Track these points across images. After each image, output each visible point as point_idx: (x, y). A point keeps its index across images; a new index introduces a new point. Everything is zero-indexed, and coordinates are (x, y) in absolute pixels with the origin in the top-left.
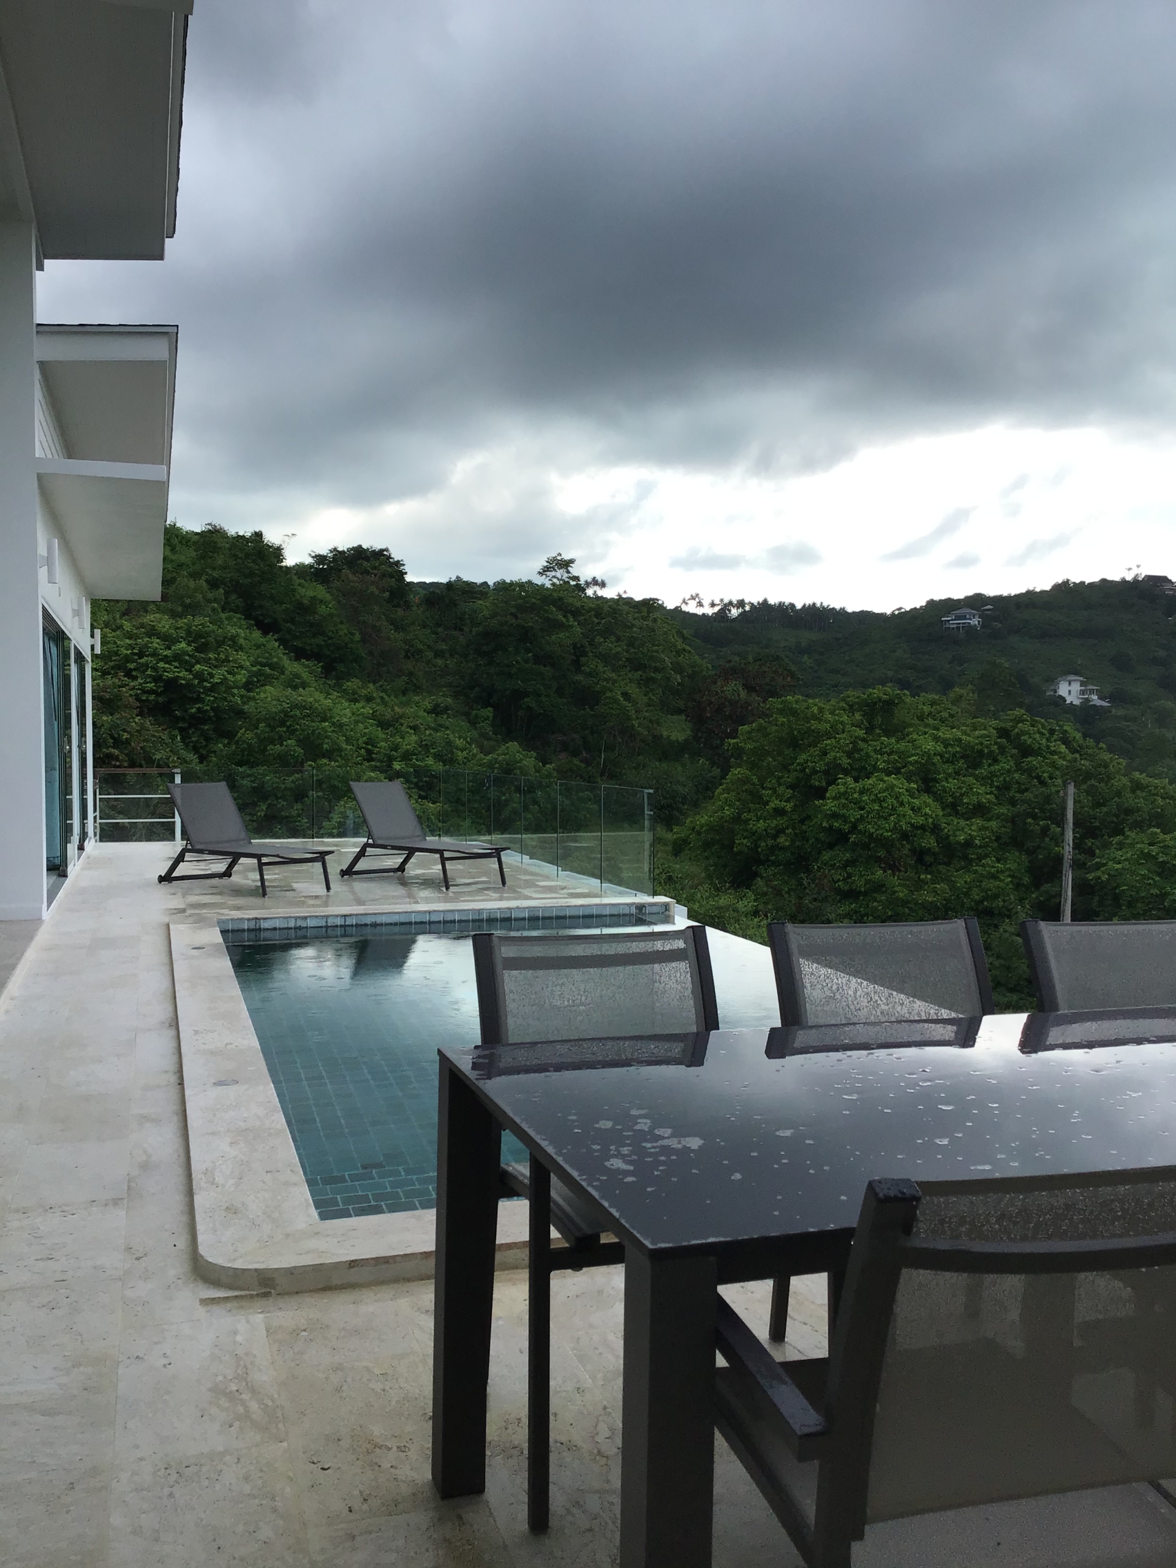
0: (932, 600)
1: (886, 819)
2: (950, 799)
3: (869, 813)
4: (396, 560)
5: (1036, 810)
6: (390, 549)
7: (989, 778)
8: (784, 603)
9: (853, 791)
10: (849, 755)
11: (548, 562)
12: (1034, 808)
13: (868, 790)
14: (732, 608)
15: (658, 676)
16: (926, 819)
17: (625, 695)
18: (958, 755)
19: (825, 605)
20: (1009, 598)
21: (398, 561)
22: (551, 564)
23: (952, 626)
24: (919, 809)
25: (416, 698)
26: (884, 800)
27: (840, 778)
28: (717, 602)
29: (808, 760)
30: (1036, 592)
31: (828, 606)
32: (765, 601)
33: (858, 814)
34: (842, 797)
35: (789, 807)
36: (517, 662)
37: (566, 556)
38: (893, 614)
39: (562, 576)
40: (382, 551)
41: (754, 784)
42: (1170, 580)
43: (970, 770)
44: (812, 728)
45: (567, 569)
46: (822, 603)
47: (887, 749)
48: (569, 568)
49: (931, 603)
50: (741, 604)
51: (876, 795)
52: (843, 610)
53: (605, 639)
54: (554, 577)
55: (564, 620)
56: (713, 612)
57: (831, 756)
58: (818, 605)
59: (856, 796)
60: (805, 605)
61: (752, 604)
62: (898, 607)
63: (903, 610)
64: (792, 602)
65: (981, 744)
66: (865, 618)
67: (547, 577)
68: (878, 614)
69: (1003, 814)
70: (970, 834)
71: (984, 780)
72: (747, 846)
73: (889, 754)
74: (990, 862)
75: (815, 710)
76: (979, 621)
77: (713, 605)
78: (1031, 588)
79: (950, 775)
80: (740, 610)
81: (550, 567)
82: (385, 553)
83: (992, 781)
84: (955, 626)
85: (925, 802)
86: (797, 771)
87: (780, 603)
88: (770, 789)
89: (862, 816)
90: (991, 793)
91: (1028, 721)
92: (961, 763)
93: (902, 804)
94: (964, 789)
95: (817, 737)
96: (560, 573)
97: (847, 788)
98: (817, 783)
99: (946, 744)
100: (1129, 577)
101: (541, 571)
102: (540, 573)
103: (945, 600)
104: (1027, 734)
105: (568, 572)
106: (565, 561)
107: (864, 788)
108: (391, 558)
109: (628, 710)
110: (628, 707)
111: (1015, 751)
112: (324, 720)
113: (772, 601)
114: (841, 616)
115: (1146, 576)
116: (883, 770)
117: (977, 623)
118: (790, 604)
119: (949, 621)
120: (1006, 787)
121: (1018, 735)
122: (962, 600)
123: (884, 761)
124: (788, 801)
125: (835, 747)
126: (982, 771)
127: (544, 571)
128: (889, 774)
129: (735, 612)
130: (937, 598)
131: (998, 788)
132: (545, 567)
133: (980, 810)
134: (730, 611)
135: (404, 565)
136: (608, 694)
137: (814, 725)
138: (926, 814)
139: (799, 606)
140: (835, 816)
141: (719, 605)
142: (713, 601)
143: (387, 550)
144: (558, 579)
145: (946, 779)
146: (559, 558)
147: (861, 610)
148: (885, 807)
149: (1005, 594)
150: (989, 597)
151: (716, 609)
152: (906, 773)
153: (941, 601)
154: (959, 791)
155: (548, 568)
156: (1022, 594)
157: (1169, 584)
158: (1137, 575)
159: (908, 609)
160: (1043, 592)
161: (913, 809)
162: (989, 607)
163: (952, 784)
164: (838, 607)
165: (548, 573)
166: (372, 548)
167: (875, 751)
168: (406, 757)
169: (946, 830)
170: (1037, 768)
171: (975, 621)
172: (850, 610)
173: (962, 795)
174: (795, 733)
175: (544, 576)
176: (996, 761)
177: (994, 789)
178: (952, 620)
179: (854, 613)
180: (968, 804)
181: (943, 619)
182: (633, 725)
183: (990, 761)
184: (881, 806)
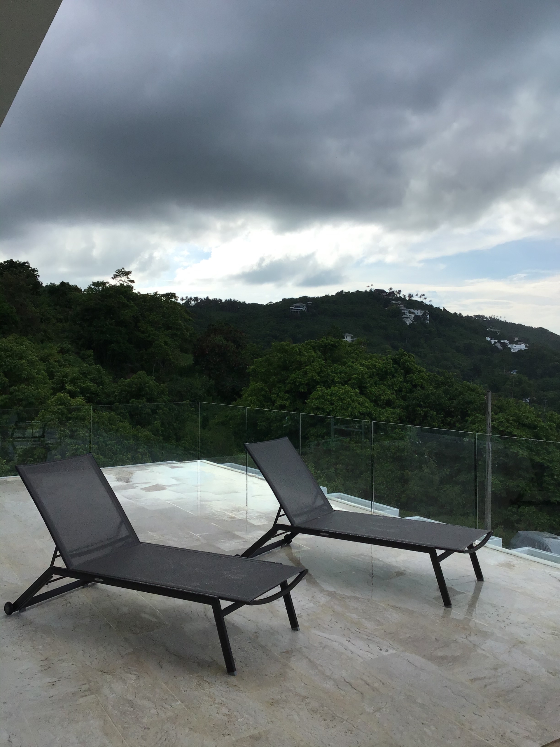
0: (285, 299)
1: (345, 410)
2: (374, 398)
3: (336, 406)
4: (33, 268)
5: (422, 403)
6: (29, 262)
7: (391, 386)
8: (216, 299)
9: (327, 395)
10: (319, 374)
11: (116, 272)
12: (420, 401)
13: (334, 394)
14: (192, 301)
15: (179, 333)
16: (366, 409)
17: (166, 343)
18: (375, 374)
19: (236, 300)
20: (318, 298)
21: (34, 269)
22: (119, 273)
23: (294, 311)
24: (362, 404)
25: (50, 345)
26: (344, 399)
27: (318, 387)
28: (184, 298)
29: (296, 377)
30: (329, 296)
31: (237, 301)
32: (208, 298)
33: (331, 407)
34: (321, 398)
35: (287, 403)
36: (106, 325)
37: (127, 270)
38: (266, 305)
39: (125, 280)
40: (24, 263)
41: (266, 392)
42: (386, 292)
43: (381, 382)
44: (297, 359)
45: (127, 276)
46: (234, 299)
47: (338, 371)
48: (128, 276)
49: (284, 300)
50: (196, 299)
51: (340, 397)
52: (244, 303)
53: (150, 313)
54: (121, 280)
55: (128, 303)
56: (183, 303)
57: (310, 375)
58: (232, 300)
59: (328, 397)
60: (226, 300)
61: (201, 299)
62: (270, 302)
63: (272, 303)
64: (220, 299)
65: (386, 367)
66: (254, 306)
67: (116, 280)
68: (260, 305)
69: (401, 405)
70: (388, 417)
71: (390, 386)
72: (265, 426)
73: (340, 373)
74: (398, 431)
75: (297, 349)
76: (306, 309)
77: (182, 299)
78: (327, 294)
79: (372, 384)
80: (196, 302)
81: (118, 275)
82: (26, 264)
83: (393, 388)
84: (296, 311)
85: (365, 400)
86: (290, 383)
87: (215, 299)
88: (275, 394)
89: (332, 408)
90: (393, 394)
91: (406, 355)
92: (376, 378)
93: (353, 401)
94: (381, 392)
95: (300, 365)
96: (124, 278)
97: (323, 393)
98: (303, 390)
99: (368, 367)
100: (368, 290)
101: (113, 277)
102: (112, 278)
103: (291, 299)
104: (408, 362)
105: (128, 278)
106: (126, 272)
107: (332, 392)
108: (30, 267)
109: (167, 351)
110: (167, 349)
111: (402, 371)
112: (21, 358)
113: (211, 298)
114: (243, 305)
115: (375, 289)
116: (339, 383)
117: (305, 309)
118: (219, 299)
119: (293, 308)
120: (400, 390)
121: (404, 363)
122: (298, 299)
123: (338, 378)
124: (286, 400)
125: (312, 370)
126: (388, 382)
127: (115, 277)
128: (343, 385)
129: (193, 303)
130: (287, 298)
131: (396, 391)
132: (115, 275)
133: (389, 403)
134: (191, 302)
135: (37, 271)
136: (157, 342)
137: (298, 358)
138: (366, 407)
139: (223, 301)
140: (318, 409)
141: (185, 299)
142: (182, 298)
143: (27, 263)
144: (123, 282)
145: (371, 387)
146: (123, 270)
147: (252, 303)
148: (345, 403)
149: (316, 296)
150: (310, 298)
151: (184, 301)
152: (350, 384)
153: (289, 299)
154: (379, 393)
155: (117, 276)
156: (324, 296)
157: (385, 293)
158: (371, 289)
159: (274, 303)
160: (332, 296)
161: (359, 404)
162: (310, 302)
163: (374, 389)
164: (241, 301)
165: (117, 278)
166: (18, 261)
167: (332, 372)
168: (73, 381)
169: (375, 415)
170: (415, 380)
171: (304, 309)
172: (247, 303)
173: (380, 395)
174: (287, 362)
175: (115, 280)
176: (394, 376)
177: (394, 392)
178: (294, 308)
179: (249, 304)
180: (384, 400)
181: (290, 307)
182: (170, 358)
183: (391, 376)
184: (342, 402)
